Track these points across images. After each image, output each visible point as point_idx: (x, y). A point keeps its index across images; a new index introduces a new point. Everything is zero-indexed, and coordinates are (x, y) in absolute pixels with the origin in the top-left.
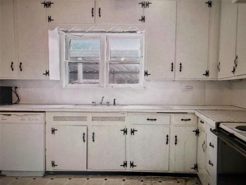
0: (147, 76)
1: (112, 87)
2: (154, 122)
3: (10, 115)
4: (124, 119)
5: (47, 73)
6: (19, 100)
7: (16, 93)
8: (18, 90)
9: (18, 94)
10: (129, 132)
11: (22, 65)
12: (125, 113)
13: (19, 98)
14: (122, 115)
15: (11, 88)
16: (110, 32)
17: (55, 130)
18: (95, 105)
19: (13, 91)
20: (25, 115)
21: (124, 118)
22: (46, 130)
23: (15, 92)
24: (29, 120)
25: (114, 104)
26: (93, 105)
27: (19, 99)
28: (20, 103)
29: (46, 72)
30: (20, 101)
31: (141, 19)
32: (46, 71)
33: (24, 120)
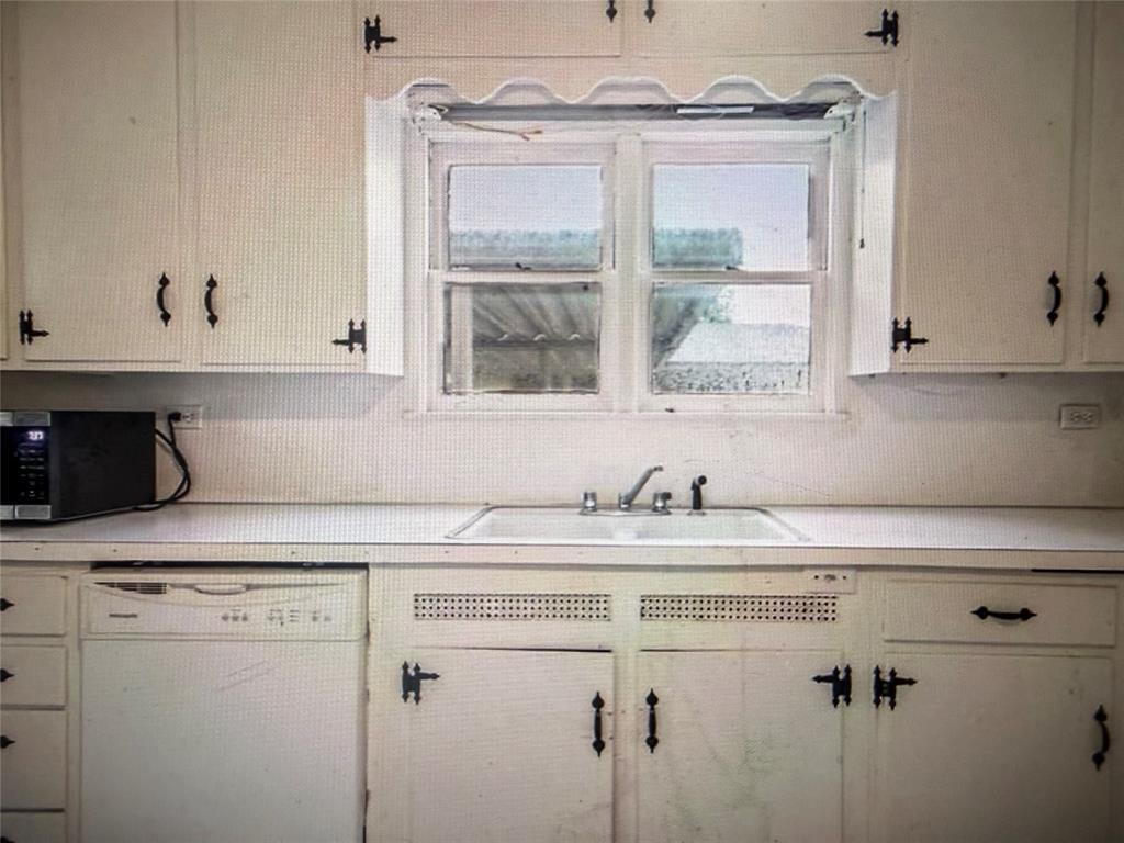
0: (908, 348)
1: (671, 411)
2: (1019, 631)
3: (156, 589)
4: (831, 608)
5: (357, 337)
6: (189, 484)
7: (173, 444)
8: (182, 429)
9: (182, 452)
10: (863, 686)
11: (216, 291)
12: (839, 574)
13: (189, 470)
14: (822, 587)
15: (150, 417)
16: (680, 111)
17: (427, 676)
18: (594, 509)
19: (157, 436)
20: (249, 587)
21: (830, 601)
22: (371, 673)
23: (168, 436)
24: (271, 619)
25: (697, 503)
26: (584, 511)
27: (187, 477)
28: (195, 500)
29: (351, 331)
30: (192, 487)
31: (880, 29)
32: (351, 324)
33: (245, 619)
